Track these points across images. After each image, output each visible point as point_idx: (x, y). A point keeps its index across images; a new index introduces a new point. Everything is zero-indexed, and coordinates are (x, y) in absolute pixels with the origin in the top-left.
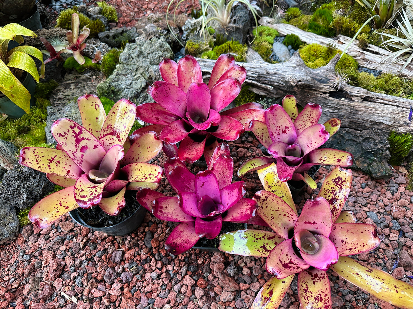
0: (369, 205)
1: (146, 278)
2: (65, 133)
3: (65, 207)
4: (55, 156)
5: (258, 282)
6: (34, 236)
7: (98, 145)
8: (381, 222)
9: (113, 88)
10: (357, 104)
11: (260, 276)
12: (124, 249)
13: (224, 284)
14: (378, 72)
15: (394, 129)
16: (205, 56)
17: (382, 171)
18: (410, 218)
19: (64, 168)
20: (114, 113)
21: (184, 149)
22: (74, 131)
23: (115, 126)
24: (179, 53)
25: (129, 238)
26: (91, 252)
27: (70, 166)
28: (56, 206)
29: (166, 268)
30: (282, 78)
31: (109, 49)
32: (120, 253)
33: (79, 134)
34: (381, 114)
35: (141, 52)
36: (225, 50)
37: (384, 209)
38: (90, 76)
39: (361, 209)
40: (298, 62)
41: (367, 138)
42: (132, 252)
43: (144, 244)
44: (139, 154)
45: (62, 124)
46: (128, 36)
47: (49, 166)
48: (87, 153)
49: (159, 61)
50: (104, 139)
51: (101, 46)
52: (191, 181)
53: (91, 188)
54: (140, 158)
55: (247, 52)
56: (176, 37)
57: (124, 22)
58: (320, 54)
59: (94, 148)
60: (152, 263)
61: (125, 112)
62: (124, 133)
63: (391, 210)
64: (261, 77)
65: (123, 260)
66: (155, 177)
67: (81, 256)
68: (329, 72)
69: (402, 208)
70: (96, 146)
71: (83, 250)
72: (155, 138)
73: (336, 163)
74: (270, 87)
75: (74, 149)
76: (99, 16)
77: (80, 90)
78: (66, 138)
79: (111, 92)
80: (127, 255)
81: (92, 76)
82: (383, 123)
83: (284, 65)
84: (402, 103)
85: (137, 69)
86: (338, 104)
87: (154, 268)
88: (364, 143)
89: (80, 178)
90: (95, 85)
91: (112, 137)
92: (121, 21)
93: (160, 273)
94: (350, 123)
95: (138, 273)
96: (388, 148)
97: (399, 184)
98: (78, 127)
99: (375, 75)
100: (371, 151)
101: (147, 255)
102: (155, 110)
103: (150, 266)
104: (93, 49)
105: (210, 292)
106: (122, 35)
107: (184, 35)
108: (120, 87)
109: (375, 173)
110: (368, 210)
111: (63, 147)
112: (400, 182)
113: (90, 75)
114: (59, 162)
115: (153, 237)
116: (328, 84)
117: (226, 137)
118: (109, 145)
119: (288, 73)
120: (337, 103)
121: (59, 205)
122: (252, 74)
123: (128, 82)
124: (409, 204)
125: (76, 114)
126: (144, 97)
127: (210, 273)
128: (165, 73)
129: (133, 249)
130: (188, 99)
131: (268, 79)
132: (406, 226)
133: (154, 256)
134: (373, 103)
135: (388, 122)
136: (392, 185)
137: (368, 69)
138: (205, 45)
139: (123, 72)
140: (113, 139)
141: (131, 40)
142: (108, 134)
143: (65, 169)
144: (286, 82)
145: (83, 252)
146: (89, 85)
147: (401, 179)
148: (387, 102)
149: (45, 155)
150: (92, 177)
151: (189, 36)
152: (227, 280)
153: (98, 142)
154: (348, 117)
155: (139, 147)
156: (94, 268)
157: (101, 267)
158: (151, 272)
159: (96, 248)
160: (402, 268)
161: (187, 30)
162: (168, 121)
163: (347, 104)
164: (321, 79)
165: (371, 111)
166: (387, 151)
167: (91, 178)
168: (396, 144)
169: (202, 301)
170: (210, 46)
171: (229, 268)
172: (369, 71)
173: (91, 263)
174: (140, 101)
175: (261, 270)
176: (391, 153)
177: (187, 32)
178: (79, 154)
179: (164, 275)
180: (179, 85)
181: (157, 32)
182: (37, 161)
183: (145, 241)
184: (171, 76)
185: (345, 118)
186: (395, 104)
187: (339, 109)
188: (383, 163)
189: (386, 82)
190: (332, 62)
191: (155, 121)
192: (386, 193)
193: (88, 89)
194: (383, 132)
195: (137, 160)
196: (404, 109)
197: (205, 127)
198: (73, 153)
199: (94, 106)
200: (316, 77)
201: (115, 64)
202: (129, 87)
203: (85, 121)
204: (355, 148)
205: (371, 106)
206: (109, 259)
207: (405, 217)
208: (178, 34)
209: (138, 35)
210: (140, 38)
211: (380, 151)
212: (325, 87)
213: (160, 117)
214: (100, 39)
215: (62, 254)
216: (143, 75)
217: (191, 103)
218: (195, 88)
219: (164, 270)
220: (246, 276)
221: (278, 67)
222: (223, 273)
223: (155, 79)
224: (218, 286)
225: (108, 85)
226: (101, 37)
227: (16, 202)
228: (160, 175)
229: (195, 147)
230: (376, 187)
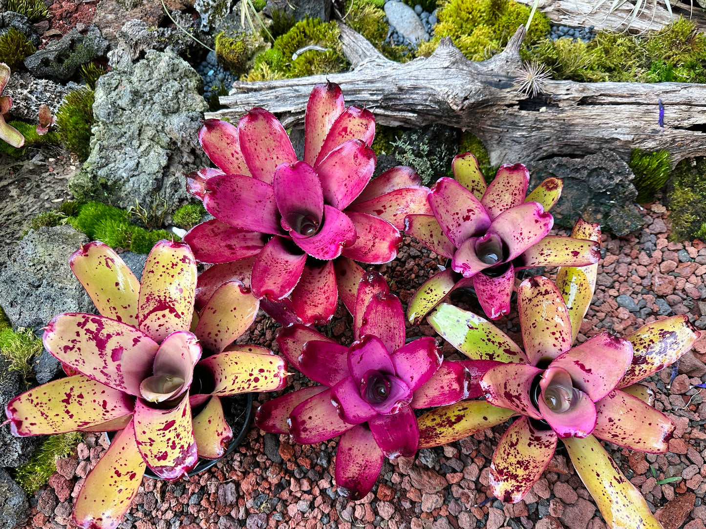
0: (617, 284)
1: (291, 514)
2: (73, 341)
3: (129, 475)
4: (72, 389)
5: (474, 465)
6: (63, 506)
7: (139, 337)
8: (641, 308)
9: (103, 181)
10: (569, 114)
11: (474, 454)
12: (235, 478)
13: (423, 485)
14: (587, 30)
15: (637, 145)
16: (260, 62)
17: (629, 223)
18: (684, 290)
19: (94, 401)
20: (153, 272)
21: (301, 297)
22: (88, 331)
23: (162, 294)
24: (204, 63)
25: (237, 457)
26: (178, 500)
27: (103, 392)
28: (112, 482)
29: (318, 487)
30: (430, 95)
31: (59, 88)
32: (231, 487)
33: (99, 332)
34: (612, 123)
35: (136, 93)
36: (298, 42)
37: (641, 284)
38: (41, 161)
39: (606, 293)
40: (451, 56)
41: (595, 170)
42: (252, 478)
43: (268, 459)
44: (218, 325)
45: (62, 328)
46: (88, 51)
47: (67, 412)
48: (125, 355)
49: (178, 102)
50: (147, 322)
51: (39, 87)
52: (336, 357)
53: (165, 429)
54: (223, 330)
55: (340, 37)
56: (191, 35)
57: (64, 14)
58: (481, 16)
59: (134, 345)
60: (292, 488)
61: (173, 264)
62: (184, 303)
63: (652, 284)
64: (391, 99)
65: (240, 497)
66: (275, 376)
67: (164, 513)
68: (511, 64)
69: (669, 277)
70: (136, 341)
71: (163, 501)
72: (242, 291)
73: (571, 259)
74: (411, 114)
75: (100, 363)
76: (5, 14)
77: (32, 195)
78: (79, 349)
79: (101, 188)
80: (244, 486)
81: (47, 158)
82: (617, 139)
83: (427, 66)
84: (644, 97)
85: (140, 130)
86: (536, 120)
87: (299, 495)
88: (591, 179)
89: (136, 415)
90: (60, 178)
91: (160, 313)
92: (58, 12)
93: (311, 499)
94: (562, 147)
95: (275, 510)
96: (631, 181)
97: (656, 235)
98: (92, 320)
99: (583, 38)
100: (606, 192)
101: (279, 477)
102: (219, 231)
103: (291, 492)
104: (26, 99)
105: (403, 503)
106: (74, 51)
107: (204, 22)
108: (118, 176)
109: (620, 231)
110: (616, 294)
111: (81, 368)
112: (658, 231)
113: (41, 158)
114: (81, 396)
115: (279, 441)
116: (513, 89)
117: (370, 255)
118: (158, 328)
119: (438, 82)
120: (534, 118)
121: (115, 476)
122: (372, 94)
123: (132, 164)
124: (677, 267)
125: (50, 255)
126: (172, 185)
127: (393, 471)
128: (215, 150)
129: (251, 474)
130: (278, 196)
131: (405, 101)
132: (680, 305)
133: (292, 474)
134: (597, 106)
135: (626, 136)
136: (646, 239)
137: (569, 27)
138: (256, 40)
139: (113, 141)
140: (164, 316)
141: (97, 56)
142: (151, 312)
143: (97, 402)
144: (439, 102)
145: (165, 506)
146: (48, 180)
147: (659, 225)
148: (618, 100)
149: (52, 396)
150: (151, 397)
151: (214, 23)
152: (425, 477)
153: (139, 332)
154: (557, 139)
155: (214, 313)
156: (195, 525)
157: (207, 521)
158: (296, 503)
159: (184, 491)
160: (684, 376)
161: (206, 12)
162: (250, 244)
163: (552, 118)
164: (500, 81)
165: (594, 122)
166: (632, 186)
167: (148, 400)
168: (645, 172)
169: (394, 522)
170: (266, 39)
171: (422, 455)
172: (571, 32)
173: (185, 519)
174: (167, 195)
175: (473, 443)
176: (637, 186)
177: (207, 15)
178: (112, 367)
179: (319, 500)
180: (251, 170)
181: (152, 37)
182: (43, 414)
183: (268, 453)
184: (228, 153)
185: (552, 142)
186: (632, 100)
187: (539, 129)
188: (627, 206)
189: (607, 52)
190: (513, 45)
191: (227, 253)
192: (640, 256)
193: (48, 190)
194: (619, 153)
195: (217, 335)
196: (649, 107)
197: (331, 253)
198: (102, 372)
199: (104, 263)
200: (490, 79)
201: (87, 127)
202: (136, 173)
203: (97, 298)
204: (577, 189)
205: (594, 112)
206: (216, 502)
207: (675, 289)
208: (192, 26)
209: (106, 43)
210: (116, 51)
211: (620, 187)
212: (510, 95)
213: (233, 242)
214: (31, 73)
215: (128, 520)
216: (156, 139)
217: (285, 199)
218: (286, 173)
219: (317, 491)
220: (453, 460)
221: (416, 73)
222: (415, 467)
223: (183, 142)
224: (412, 490)
225: (90, 176)
226: (32, 68)
227: (3, 461)
228: (283, 371)
229: (317, 285)
230: (621, 248)
